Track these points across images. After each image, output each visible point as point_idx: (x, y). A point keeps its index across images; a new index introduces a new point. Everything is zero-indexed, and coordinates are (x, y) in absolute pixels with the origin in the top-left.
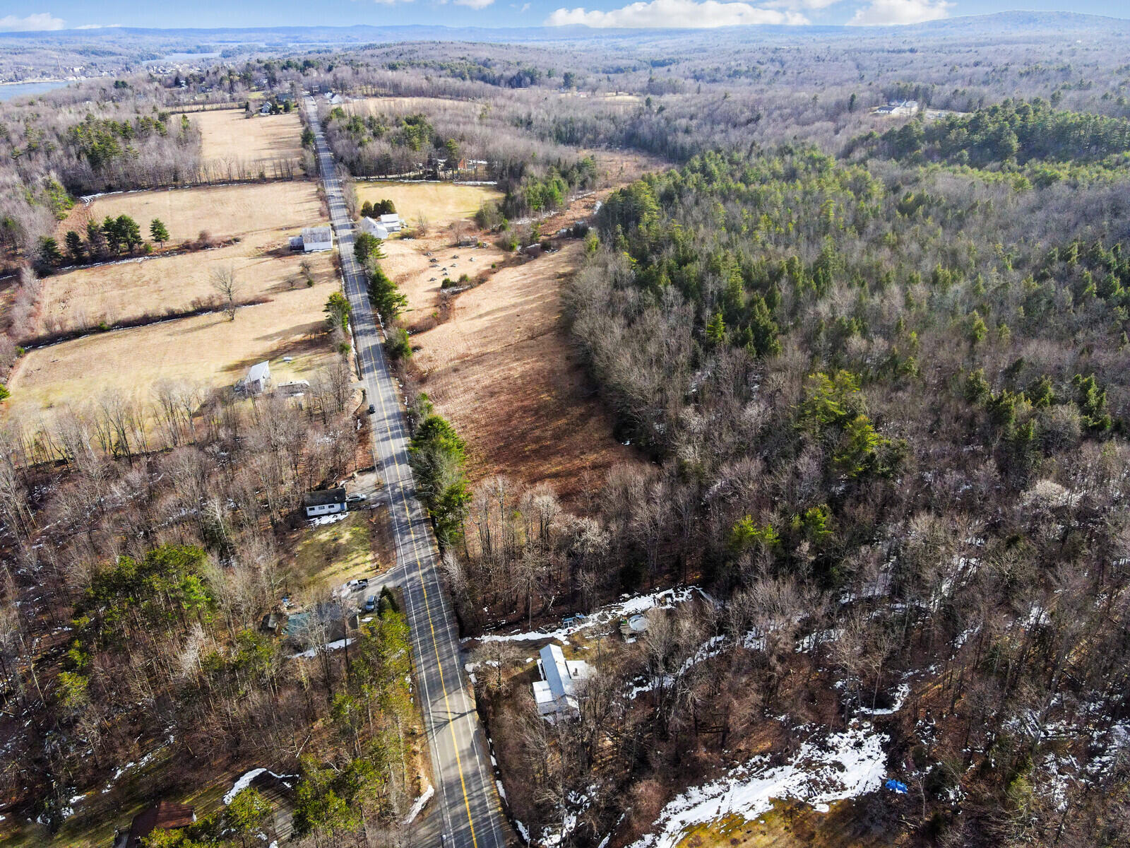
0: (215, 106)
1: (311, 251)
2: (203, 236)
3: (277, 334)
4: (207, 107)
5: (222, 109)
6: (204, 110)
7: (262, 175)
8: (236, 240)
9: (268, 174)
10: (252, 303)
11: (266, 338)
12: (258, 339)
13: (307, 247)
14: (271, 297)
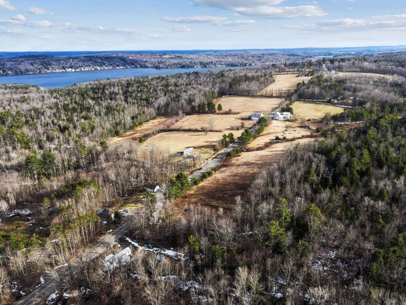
0: (291, 73)
1: (253, 120)
2: (230, 110)
3: (210, 142)
4: (289, 73)
5: (293, 74)
6: (287, 74)
7: (272, 95)
8: (238, 113)
9: (274, 95)
10: (216, 131)
11: (206, 142)
12: (204, 142)
13: (252, 118)
14: (223, 131)
